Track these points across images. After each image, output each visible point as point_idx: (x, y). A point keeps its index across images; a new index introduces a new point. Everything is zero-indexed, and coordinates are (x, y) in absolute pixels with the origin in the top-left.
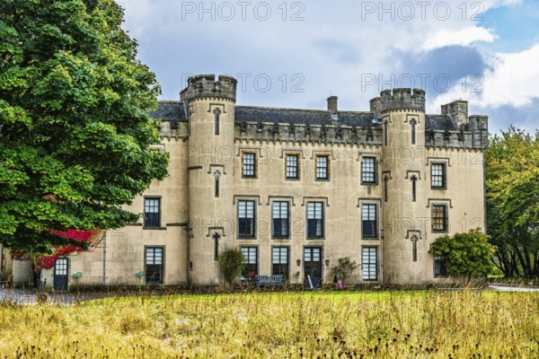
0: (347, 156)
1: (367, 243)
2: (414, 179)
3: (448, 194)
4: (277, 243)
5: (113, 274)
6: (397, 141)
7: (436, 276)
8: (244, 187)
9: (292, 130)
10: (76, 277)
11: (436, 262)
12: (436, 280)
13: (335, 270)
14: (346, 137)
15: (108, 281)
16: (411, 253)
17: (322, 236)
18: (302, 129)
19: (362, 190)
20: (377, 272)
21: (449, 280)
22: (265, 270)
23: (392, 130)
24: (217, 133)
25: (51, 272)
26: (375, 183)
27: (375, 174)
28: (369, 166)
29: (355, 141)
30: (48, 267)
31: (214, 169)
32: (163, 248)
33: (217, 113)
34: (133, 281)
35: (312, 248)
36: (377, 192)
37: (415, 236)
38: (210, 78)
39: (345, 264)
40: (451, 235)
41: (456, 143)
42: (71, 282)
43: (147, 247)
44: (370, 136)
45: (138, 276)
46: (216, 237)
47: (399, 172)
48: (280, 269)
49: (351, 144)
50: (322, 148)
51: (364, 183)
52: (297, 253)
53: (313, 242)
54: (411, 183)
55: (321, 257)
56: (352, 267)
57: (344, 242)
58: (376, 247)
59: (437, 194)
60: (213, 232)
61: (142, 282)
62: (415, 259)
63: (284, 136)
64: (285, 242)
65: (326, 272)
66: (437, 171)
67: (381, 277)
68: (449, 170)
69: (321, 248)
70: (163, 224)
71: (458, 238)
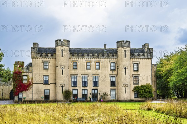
0: (106, 62)
1: (112, 88)
2: (125, 68)
3: (139, 73)
4: (84, 88)
5: (35, 97)
6: (120, 57)
7: (135, 98)
8: (73, 72)
9: (88, 55)
10: (24, 98)
11: (135, 93)
12: (135, 99)
13: (102, 96)
14: (105, 56)
15: (33, 99)
16: (124, 91)
17: (98, 86)
18: (91, 54)
19: (111, 72)
20: (115, 96)
21: (139, 99)
22: (80, 96)
23: (119, 54)
24: (62, 56)
25: (17, 97)
26: (115, 70)
27: (115, 67)
28: (113, 65)
29: (108, 57)
30: (17, 96)
31: (61, 67)
32: (49, 90)
33: (62, 50)
34: (41, 99)
35: (95, 90)
36: (115, 73)
37: (125, 86)
38: (60, 40)
39: (105, 94)
40: (140, 85)
41: (142, 57)
42: (23, 100)
43: (44, 90)
44: (113, 56)
45: (42, 98)
46: (62, 87)
47: (121, 67)
48: (85, 96)
49: (107, 58)
50: (98, 60)
51: (111, 70)
52: (90, 91)
53: (95, 88)
54: (124, 70)
55: (97, 92)
56: (107, 95)
57: (104, 88)
58: (115, 89)
59: (136, 73)
60: (61, 85)
61: (43, 99)
62: (125, 93)
63: (86, 57)
64: (86, 88)
65: (99, 97)
66: (136, 66)
67: (116, 98)
68: (139, 65)
69: (97, 90)
70: (49, 83)
71: (142, 86)
